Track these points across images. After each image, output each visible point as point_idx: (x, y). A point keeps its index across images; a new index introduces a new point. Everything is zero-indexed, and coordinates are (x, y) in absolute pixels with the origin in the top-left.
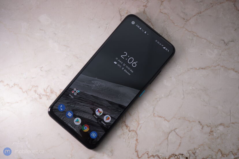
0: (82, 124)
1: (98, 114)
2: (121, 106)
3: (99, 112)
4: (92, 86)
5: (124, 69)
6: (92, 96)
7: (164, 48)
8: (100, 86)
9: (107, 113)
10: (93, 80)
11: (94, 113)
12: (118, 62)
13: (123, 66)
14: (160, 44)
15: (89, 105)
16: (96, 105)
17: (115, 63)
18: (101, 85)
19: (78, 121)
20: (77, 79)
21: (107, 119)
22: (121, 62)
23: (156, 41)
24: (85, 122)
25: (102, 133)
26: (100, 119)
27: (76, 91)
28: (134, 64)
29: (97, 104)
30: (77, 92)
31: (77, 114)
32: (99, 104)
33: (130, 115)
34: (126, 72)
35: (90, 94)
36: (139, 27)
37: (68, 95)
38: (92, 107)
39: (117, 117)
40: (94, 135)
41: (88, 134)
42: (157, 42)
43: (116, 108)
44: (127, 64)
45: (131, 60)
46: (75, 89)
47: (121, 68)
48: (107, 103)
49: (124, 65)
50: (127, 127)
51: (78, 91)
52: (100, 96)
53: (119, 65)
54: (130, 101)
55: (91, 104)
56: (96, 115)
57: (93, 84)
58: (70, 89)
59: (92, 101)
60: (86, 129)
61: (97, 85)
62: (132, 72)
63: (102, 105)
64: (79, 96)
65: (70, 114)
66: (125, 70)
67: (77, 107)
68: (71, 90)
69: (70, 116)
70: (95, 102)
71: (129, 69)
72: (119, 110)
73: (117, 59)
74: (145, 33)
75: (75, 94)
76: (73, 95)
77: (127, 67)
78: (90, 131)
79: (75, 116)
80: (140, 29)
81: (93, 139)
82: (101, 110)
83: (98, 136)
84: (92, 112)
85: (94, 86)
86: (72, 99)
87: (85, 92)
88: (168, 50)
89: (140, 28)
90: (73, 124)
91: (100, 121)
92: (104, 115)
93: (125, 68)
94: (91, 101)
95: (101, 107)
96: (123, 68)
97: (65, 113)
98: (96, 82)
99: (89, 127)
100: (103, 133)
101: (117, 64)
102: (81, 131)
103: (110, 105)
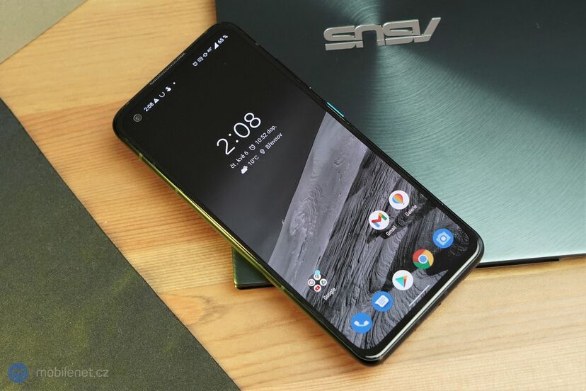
0: (411, 268)
2: (366, 164)
3: (379, 220)
4: (306, 236)
5: (265, 149)
6: (334, 238)
7: (216, 46)
8: (306, 215)
9: (383, 201)
10: (288, 230)
11: (383, 234)
12: (244, 163)
13: (256, 152)
14: (205, 55)
15: (358, 248)
16: (359, 228)
17: (244, 170)
18: (303, 212)
19: (403, 280)
21: (401, 200)
22: (243, 156)
23: (195, 64)
24: (405, 261)
25: (439, 215)
26: (400, 219)
27: (317, 280)
28: (251, 120)
29: (356, 223)
30: (320, 276)
31: (383, 280)
32: (357, 220)
34: (272, 143)
35: (327, 241)
36: (151, 104)
37: (326, 303)
38: (364, 237)
39: (397, 175)
40: (443, 239)
41: (440, 255)
42: (197, 62)
43: (372, 175)
44: (252, 139)
45: (242, 131)
46: (311, 283)
47: (260, 155)
48: (355, 198)
49: (252, 147)
51: (317, 275)
52: (336, 215)
53: (252, 162)
54: (354, 139)
55: (356, 241)
56: (387, 230)
57: (298, 232)
58: (307, 296)
59: (347, 237)
60: (426, 258)
61: (303, 221)
62: (273, 128)
63: (361, 212)
64: (331, 273)
65: (382, 300)
66: (268, 147)
67: (361, 280)
68: (310, 295)
69: (387, 300)
70: (352, 231)
71: (264, 136)
72: (378, 167)
73: (233, 166)
74: (169, 89)
75: (324, 282)
76: (326, 290)
77: (259, 141)
78: (432, 247)
79: (388, 287)
80: (156, 101)
81: (455, 240)
82: (374, 216)
83: (447, 227)
84: (379, 239)
85: (305, 230)
86: (339, 294)
87: (322, 254)
88: (224, 38)
89: (153, 102)
90: (411, 293)
91: (405, 219)
92: (387, 208)
93: (262, 145)
94: (346, 240)
95: (365, 214)
96: (262, 151)
97: (376, 315)
98: (293, 225)
99: (422, 248)
100: (439, 212)
101: (248, 166)
102: (431, 271)
103: (360, 192)
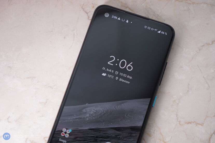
2: (134, 129)
4: (85, 117)
5: (119, 79)
6: (90, 131)
7: (159, 32)
8: (95, 113)
10: (84, 108)
12: (107, 73)
13: (115, 76)
14: (152, 29)
16: (100, 140)
17: (104, 74)
18: (96, 111)
20: (62, 115)
22: (110, 71)
23: (146, 27)
27: (66, 132)
28: (129, 66)
29: (102, 137)
30: (69, 133)
32: (104, 137)
33: (150, 135)
34: (123, 81)
35: (87, 128)
36: (116, 18)
37: (58, 141)
42: (147, 27)
43: (129, 134)
44: (120, 70)
45: (123, 64)
46: (64, 130)
47: (115, 78)
48: (113, 131)
49: (117, 73)
51: (69, 131)
52: (102, 126)
53: (109, 76)
54: (143, 118)
55: (93, 141)
57: (85, 113)
59: (93, 136)
61: (92, 113)
62: (131, 78)
63: (108, 137)
64: (73, 137)
66: (120, 80)
68: (58, 132)
70: (97, 137)
71: (125, 75)
72: (134, 135)
73: (104, 68)
74: (127, 22)
75: (67, 136)
76: (64, 138)
77: (121, 74)
80: (119, 19)
85: (88, 115)
87: (80, 128)
88: (165, 33)
89: (118, 18)
93: (120, 77)
94: (91, 137)
95: (108, 139)
96: (117, 78)
98: (88, 109)
101: (107, 75)
103: (118, 132)
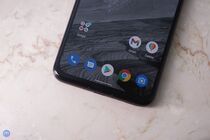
0: (117, 71)
1: (134, 46)
3: (135, 42)
9: (147, 39)
11: (129, 47)
15: (115, 38)
16: (125, 34)
19: (108, 70)
24: (119, 67)
25: (154, 73)
26: (141, 52)
27: (85, 26)
31: (103, 60)
32: (129, 31)
35: (110, 21)
37: (76, 36)
38: (121, 39)
39: (166, 39)
40: (142, 81)
41: (132, 83)
43: (159, 26)
46: (83, 23)
48: (141, 24)
50: (186, 50)
55: (117, 35)
56: (132, 49)
58: (75, 25)
60: (126, 77)
63: (135, 30)
65: (91, 65)
67: (97, 48)
72: (165, 27)
75: (86, 30)
78: (134, 77)
79: (100, 64)
81: (144, 88)
82: (136, 38)
83: (149, 80)
84: (124, 47)
86: (84, 41)
87: (101, 21)
90: (103, 78)
91: (143, 56)
92: (144, 43)
97: (82, 65)
100: (156, 72)
102: (120, 82)
